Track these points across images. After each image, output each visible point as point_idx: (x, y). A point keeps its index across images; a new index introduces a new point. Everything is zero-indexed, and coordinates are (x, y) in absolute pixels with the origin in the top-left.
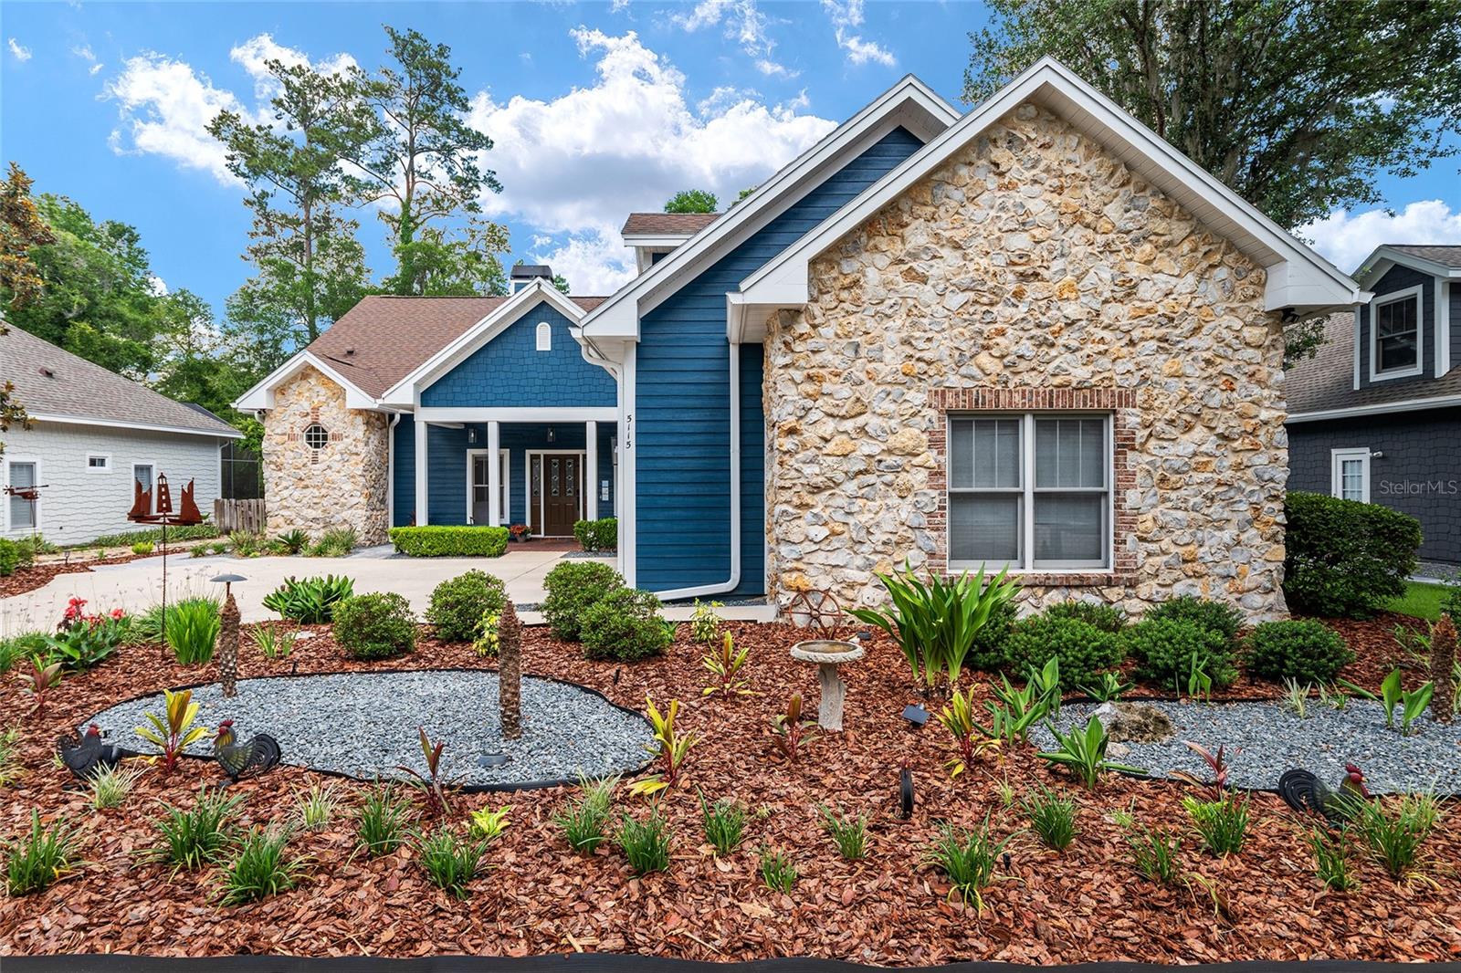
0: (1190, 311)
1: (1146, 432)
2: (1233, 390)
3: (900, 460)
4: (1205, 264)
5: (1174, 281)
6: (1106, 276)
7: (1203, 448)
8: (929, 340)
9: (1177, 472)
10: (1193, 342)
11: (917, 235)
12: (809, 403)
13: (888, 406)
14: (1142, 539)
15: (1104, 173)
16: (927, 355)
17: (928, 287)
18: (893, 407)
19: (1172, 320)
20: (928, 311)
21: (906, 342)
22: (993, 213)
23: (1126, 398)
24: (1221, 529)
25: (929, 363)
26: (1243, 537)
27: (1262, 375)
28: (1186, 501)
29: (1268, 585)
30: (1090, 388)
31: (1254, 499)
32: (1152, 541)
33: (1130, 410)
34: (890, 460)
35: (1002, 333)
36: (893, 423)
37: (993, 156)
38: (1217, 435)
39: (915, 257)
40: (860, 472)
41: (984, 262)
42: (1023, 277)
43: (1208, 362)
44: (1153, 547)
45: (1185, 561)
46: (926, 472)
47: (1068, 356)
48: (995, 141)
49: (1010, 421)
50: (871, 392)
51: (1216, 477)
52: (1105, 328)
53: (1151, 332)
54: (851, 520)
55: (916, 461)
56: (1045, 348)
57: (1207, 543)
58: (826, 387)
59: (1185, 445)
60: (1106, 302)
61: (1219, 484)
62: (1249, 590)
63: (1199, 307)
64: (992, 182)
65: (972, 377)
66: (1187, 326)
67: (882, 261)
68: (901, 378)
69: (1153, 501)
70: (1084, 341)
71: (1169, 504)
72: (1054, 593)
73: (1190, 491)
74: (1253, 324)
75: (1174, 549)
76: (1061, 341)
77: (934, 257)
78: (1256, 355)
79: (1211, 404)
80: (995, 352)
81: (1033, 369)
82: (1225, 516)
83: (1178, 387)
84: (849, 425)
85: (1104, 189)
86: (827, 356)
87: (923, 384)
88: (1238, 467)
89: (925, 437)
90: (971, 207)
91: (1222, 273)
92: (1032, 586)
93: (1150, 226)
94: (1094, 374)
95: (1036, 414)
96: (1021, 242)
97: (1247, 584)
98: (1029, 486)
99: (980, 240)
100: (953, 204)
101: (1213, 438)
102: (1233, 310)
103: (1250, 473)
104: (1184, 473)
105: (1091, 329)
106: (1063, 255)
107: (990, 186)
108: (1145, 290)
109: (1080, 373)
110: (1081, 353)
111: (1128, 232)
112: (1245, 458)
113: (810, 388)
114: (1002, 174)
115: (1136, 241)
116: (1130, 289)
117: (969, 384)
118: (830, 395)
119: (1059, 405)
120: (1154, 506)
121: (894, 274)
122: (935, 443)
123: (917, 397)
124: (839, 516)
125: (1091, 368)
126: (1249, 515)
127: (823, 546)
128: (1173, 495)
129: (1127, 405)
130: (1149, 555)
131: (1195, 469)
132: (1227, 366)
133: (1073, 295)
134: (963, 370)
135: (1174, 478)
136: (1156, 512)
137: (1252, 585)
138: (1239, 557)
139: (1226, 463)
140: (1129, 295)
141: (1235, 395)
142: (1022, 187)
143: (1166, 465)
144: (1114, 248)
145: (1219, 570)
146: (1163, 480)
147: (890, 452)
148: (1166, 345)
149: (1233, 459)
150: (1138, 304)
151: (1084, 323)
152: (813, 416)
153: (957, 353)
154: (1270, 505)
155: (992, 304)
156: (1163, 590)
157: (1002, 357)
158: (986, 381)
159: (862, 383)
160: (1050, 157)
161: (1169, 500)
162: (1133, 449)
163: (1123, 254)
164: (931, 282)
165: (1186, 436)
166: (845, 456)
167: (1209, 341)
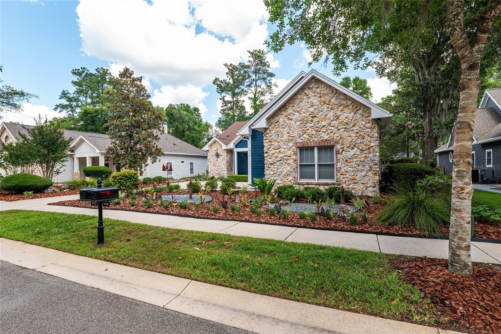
0: (352, 121)
1: (342, 150)
2: (364, 139)
3: (287, 158)
4: (355, 110)
5: (348, 114)
6: (332, 115)
7: (356, 153)
8: (293, 132)
9: (350, 159)
10: (353, 128)
11: (290, 111)
12: (270, 147)
13: (285, 147)
14: (341, 174)
15: (330, 92)
16: (292, 135)
17: (293, 121)
18: (286, 147)
19: (348, 124)
20: (293, 126)
21: (288, 133)
22: (306, 104)
23: (337, 142)
24: (362, 172)
25: (293, 137)
26: (367, 174)
27: (371, 135)
28: (352, 165)
29: (374, 186)
30: (329, 140)
31: (370, 165)
32: (344, 175)
33: (338, 145)
34: (285, 158)
35: (308, 130)
36: (286, 150)
37: (305, 92)
38: (360, 150)
39: (290, 115)
40: (280, 160)
41: (304, 115)
42: (312, 117)
43: (357, 133)
44: (344, 176)
45: (352, 180)
46: (293, 160)
47: (324, 133)
48: (305, 88)
49: (312, 148)
50: (281, 144)
51: (360, 160)
52: (332, 127)
53: (343, 127)
54: (278, 170)
55: (291, 158)
56: (318, 132)
57: (358, 175)
58: (273, 143)
59: (352, 152)
60: (332, 121)
61: (360, 162)
62: (369, 187)
63: (354, 120)
64: (305, 97)
65: (303, 140)
66: (351, 125)
67: (283, 116)
68: (287, 141)
69: (344, 166)
70: (327, 130)
71: (348, 166)
72: (321, 186)
73: (353, 163)
74: (368, 123)
75: (349, 177)
76: (322, 130)
77: (294, 115)
78: (369, 130)
79: (358, 143)
80: (307, 134)
81: (316, 137)
82: (362, 169)
83: (350, 139)
84: (277, 151)
85: (330, 96)
86: (273, 137)
87: (292, 142)
88: (365, 157)
89: (293, 153)
90: (301, 103)
91: (360, 112)
92: (316, 185)
93: (342, 102)
94: (329, 137)
95: (317, 147)
96: (312, 109)
97: (368, 185)
98: (316, 163)
99: (303, 110)
100: (297, 103)
101: (359, 150)
102: (363, 120)
103: (369, 159)
104: (352, 159)
105: (329, 127)
106: (322, 111)
107: (305, 98)
108: (341, 117)
109: (326, 137)
110: (327, 133)
111: (337, 105)
112: (367, 155)
113: (269, 144)
114: (307, 95)
115: (339, 106)
116: (338, 117)
117: (302, 141)
118: (273, 145)
119: (322, 144)
120: (344, 167)
121: (286, 119)
122: (295, 154)
123: (291, 144)
124: (276, 170)
125: (329, 136)
126: (369, 169)
127: (273, 176)
128: (349, 164)
129: (338, 144)
130: (344, 178)
131: (355, 158)
132: (362, 134)
133: (324, 120)
134: (301, 138)
135: (349, 160)
136: (345, 168)
137: (370, 186)
138: (366, 179)
139: (362, 156)
140: (338, 119)
141: (364, 140)
142: (312, 97)
143: (347, 157)
144: (333, 108)
145: (361, 182)
146: (346, 161)
147: (286, 156)
148: (346, 130)
149: (364, 155)
150: (339, 120)
151: (327, 126)
152: (270, 149)
153: (299, 135)
154: (375, 166)
155: (306, 123)
156: (347, 186)
157: (308, 135)
158: (306, 140)
159: (280, 142)
160: (318, 90)
161: (348, 165)
162: (339, 154)
163: (336, 110)
164: (293, 120)
165: (352, 150)
166: (277, 157)
167: (357, 128)
